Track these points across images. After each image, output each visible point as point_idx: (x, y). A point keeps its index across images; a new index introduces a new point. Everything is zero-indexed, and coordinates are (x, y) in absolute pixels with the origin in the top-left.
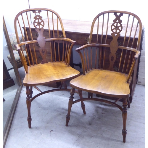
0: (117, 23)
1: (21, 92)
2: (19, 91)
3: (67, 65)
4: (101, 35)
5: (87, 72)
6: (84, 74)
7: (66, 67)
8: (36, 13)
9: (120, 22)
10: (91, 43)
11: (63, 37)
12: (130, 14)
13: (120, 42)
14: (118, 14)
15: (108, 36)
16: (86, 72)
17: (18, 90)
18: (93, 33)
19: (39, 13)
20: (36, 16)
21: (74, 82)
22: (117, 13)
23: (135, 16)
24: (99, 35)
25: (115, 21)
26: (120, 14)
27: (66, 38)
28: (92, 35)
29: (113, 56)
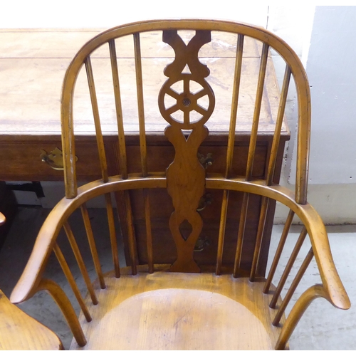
0: (186, 79)
4: (116, 137)
5: (89, 319)
9: (201, 73)
12: (242, 32)
13: (209, 155)
14: (186, 36)
15: (153, 140)
18: (75, 133)
22: (180, 33)
23: (269, 41)
24: (104, 137)
25: (173, 72)
26: (193, 33)
29: (185, 222)
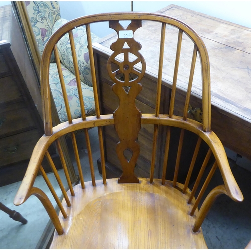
8: (120, 32)
19: (131, 31)
20: (120, 42)
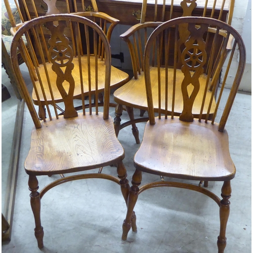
1: (24, 111)
2: (20, 110)
3: (104, 62)
4: (162, 5)
5: (140, 74)
6: (136, 78)
7: (103, 65)
10: (146, 21)
11: (92, 9)
16: (138, 73)
17: (18, 107)
18: (148, 3)
21: (121, 94)
24: (158, 5)
27: (99, 11)
28: (147, 6)
